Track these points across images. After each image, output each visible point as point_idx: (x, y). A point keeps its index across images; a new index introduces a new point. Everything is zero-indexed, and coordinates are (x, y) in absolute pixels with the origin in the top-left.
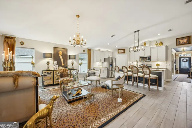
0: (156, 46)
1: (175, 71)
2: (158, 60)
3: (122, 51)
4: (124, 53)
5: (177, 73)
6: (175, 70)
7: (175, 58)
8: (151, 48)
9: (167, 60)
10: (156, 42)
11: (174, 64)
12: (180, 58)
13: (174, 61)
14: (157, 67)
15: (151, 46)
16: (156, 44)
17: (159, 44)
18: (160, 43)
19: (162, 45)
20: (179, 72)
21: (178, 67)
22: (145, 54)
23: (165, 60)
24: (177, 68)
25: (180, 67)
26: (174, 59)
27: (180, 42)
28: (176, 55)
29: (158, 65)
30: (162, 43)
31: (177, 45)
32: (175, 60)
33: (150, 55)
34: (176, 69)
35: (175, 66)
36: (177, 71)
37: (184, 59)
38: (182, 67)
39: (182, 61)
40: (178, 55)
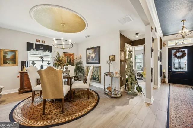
1: (159, 79)
5: (163, 82)
6: (161, 76)
7: (161, 48)
11: (159, 63)
12: (170, 50)
13: (158, 55)
20: (167, 81)
21: (165, 69)
24: (163, 70)
25: (170, 69)
26: (159, 50)
28: (163, 44)
32: (161, 53)
34: (163, 74)
35: (161, 66)
36: (165, 77)
37: (177, 52)
38: (173, 70)
39: (173, 57)
40: (165, 43)
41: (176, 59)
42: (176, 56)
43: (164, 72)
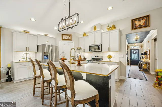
0: (107, 31)
2: (110, 50)
3: (68, 37)
4: (70, 40)
5: (128, 64)
6: (127, 61)
7: (127, 50)
8: (102, 33)
9: (120, 50)
10: (108, 26)
11: (127, 56)
12: (131, 50)
14: (109, 59)
15: (102, 31)
16: (108, 28)
17: (112, 29)
18: (112, 26)
19: (114, 29)
20: (130, 64)
21: (129, 59)
22: (95, 42)
23: (118, 51)
24: (128, 59)
25: (131, 59)
27: (135, 24)
29: (110, 57)
30: (114, 27)
31: (132, 29)
32: (127, 52)
33: (100, 43)
35: (127, 57)
36: (129, 62)
37: (134, 51)
38: (132, 59)
39: (132, 53)
40: (129, 47)
41: (133, 54)
42: (133, 53)
43: (128, 60)
